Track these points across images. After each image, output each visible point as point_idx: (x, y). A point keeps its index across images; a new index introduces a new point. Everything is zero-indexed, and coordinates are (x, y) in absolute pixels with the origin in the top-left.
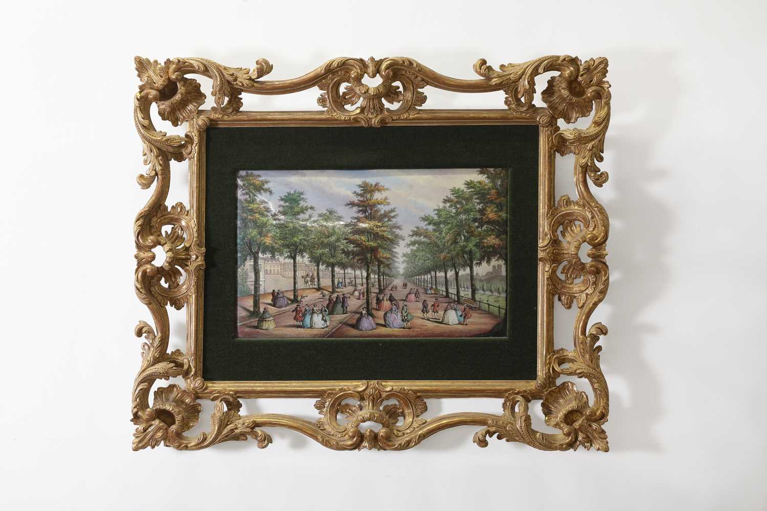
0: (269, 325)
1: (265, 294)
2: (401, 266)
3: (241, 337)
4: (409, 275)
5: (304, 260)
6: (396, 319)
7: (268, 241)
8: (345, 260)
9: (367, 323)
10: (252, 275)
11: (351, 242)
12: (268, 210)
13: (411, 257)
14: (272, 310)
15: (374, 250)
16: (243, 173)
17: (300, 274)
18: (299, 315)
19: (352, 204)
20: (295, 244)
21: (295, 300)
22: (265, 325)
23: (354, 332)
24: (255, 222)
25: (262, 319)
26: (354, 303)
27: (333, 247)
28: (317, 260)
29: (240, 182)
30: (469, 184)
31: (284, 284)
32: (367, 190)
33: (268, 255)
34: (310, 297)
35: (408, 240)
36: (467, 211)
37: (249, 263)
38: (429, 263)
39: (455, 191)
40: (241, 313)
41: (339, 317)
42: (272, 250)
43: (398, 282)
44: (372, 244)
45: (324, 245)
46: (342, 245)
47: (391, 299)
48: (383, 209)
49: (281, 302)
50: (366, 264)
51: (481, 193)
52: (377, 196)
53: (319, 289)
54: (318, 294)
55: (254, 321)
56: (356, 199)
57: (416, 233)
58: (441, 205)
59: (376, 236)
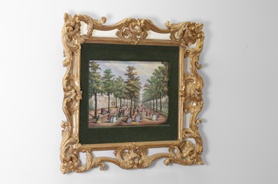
0: (99, 122)
1: (99, 110)
2: (141, 98)
3: (90, 127)
4: (143, 102)
5: (112, 96)
6: (138, 119)
7: (100, 88)
8: (125, 96)
9: (129, 120)
10: (94, 102)
11: (127, 89)
12: (100, 76)
13: (144, 95)
14: (101, 116)
15: (133, 92)
16: (91, 61)
17: (111, 101)
18: (109, 117)
19: (126, 74)
20: (109, 90)
21: (108, 112)
22: (98, 122)
23: (125, 124)
24: (95, 81)
25: (97, 120)
26: (127, 113)
27: (121, 91)
28: (116, 96)
29: (90, 65)
30: (159, 67)
31: (105, 106)
32: (130, 69)
33: (100, 94)
34: (114, 110)
35: (144, 88)
36: (159, 78)
37: (93, 97)
38: (149, 97)
39: (156, 70)
40: (90, 117)
41: (121, 118)
42: (102, 92)
43: (140, 104)
44: (133, 90)
45: (118, 90)
46: (124, 90)
47: (138, 111)
48: (136, 76)
49: (104, 112)
50: (131, 97)
51: (163, 71)
52: (134, 71)
53: (116, 107)
54: (116, 109)
55: (95, 120)
56: (127, 73)
57: (145, 86)
58: (152, 75)
59: (134, 87)
